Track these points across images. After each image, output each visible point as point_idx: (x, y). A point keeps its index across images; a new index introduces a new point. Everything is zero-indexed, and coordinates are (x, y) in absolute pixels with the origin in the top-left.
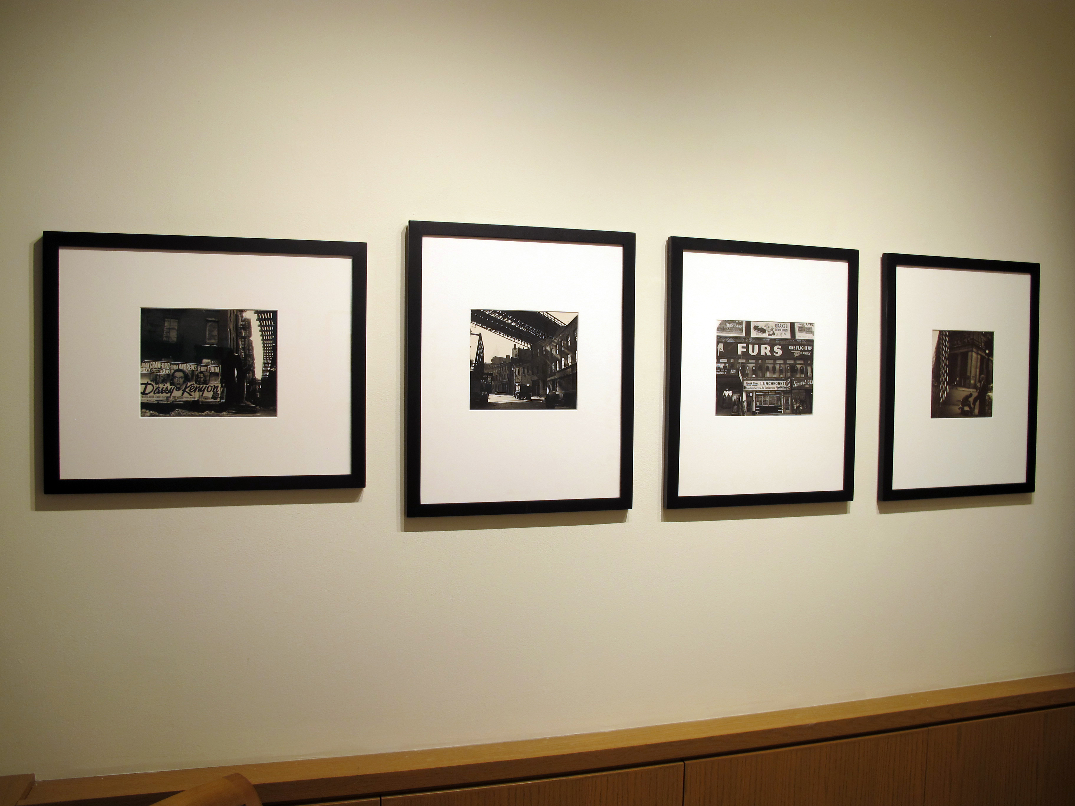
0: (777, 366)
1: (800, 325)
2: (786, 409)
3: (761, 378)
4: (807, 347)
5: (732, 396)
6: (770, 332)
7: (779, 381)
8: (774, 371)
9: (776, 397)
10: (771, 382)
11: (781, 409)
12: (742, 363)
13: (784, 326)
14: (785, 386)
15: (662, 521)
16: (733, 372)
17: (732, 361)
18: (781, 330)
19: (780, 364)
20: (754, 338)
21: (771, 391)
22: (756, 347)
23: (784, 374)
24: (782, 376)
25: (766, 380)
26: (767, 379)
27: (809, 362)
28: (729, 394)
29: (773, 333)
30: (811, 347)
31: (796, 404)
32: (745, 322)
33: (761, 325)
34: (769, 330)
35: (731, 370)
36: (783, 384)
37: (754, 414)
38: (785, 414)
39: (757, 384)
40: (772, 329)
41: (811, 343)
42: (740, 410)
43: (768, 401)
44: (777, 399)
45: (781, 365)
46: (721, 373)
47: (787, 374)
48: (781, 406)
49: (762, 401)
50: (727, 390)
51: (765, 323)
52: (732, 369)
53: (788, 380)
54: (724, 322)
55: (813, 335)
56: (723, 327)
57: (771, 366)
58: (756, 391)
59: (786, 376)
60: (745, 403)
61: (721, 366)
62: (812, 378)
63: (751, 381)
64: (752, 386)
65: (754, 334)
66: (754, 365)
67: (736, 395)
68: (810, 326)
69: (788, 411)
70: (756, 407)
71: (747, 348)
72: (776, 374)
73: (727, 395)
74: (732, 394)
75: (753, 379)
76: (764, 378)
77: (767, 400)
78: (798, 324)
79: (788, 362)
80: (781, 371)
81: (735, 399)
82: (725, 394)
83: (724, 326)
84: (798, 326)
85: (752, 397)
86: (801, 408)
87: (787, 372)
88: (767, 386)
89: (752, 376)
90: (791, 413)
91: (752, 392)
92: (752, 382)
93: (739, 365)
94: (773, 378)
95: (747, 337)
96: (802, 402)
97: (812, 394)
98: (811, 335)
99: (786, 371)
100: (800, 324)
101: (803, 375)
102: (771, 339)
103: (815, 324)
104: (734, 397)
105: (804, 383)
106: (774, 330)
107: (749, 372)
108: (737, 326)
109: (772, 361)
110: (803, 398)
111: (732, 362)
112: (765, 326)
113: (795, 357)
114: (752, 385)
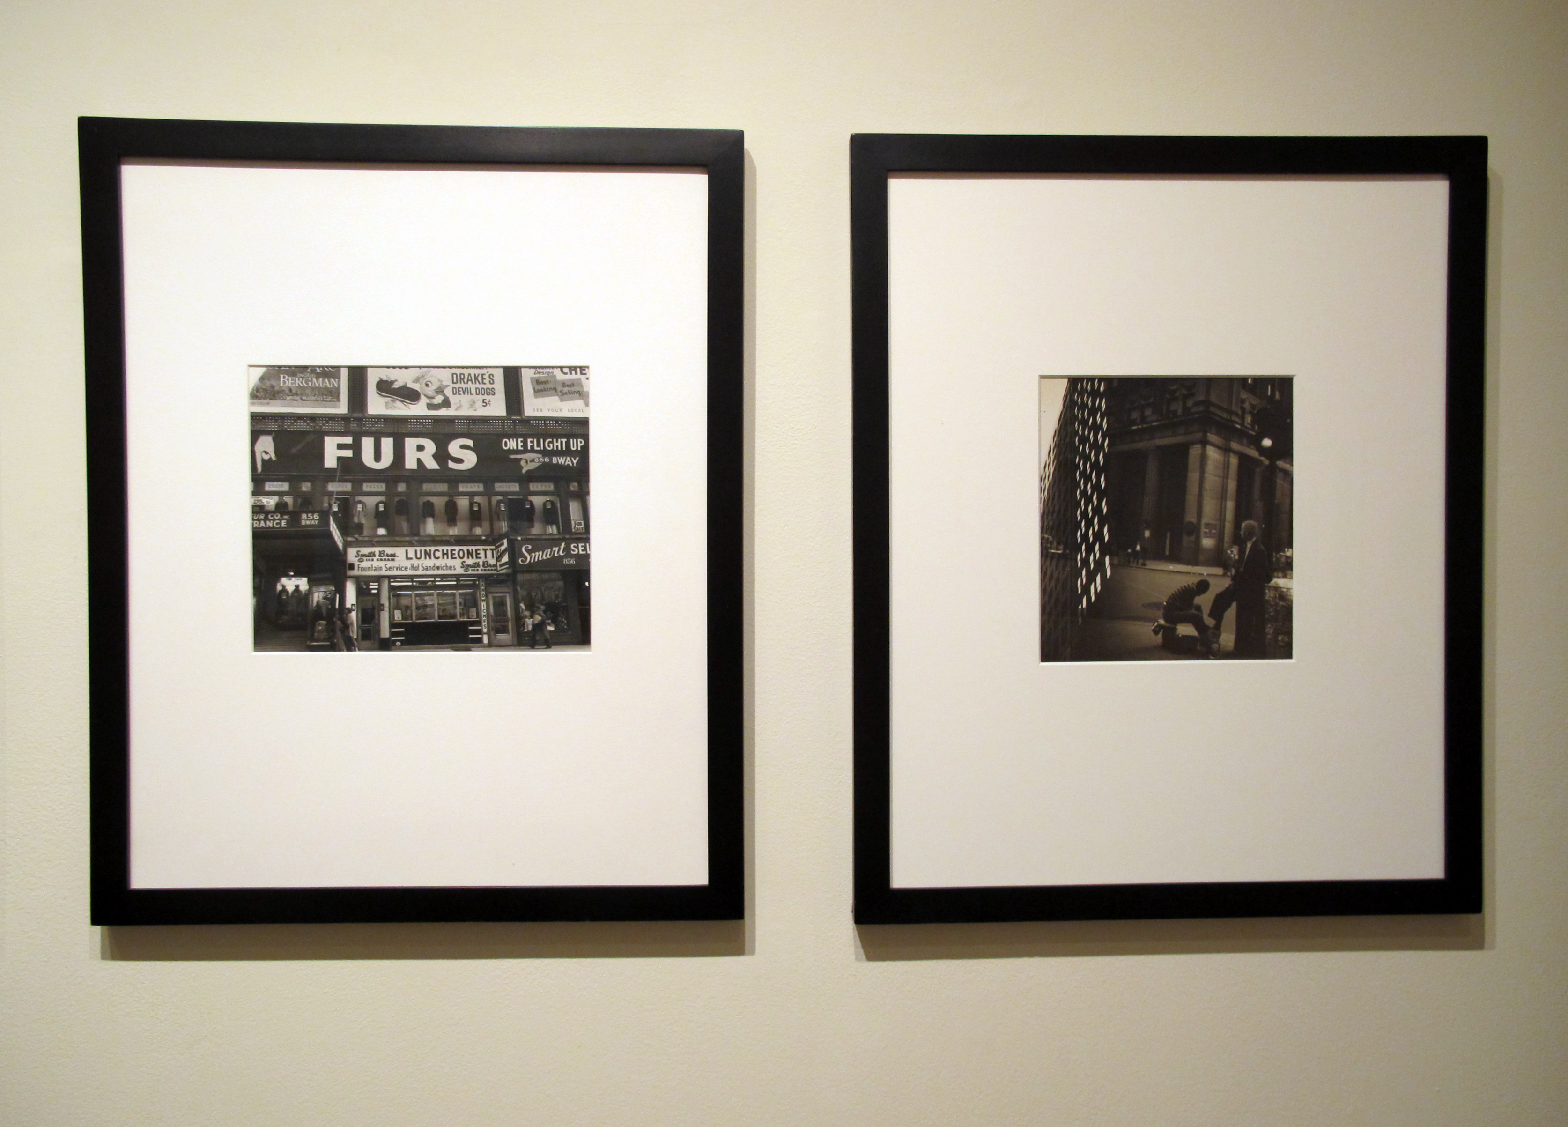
0: (463, 503)
1: (539, 373)
2: (498, 631)
3: (407, 539)
4: (564, 440)
5: (309, 593)
6: (433, 398)
7: (470, 548)
8: (451, 514)
9: (460, 594)
10: (440, 548)
11: (479, 632)
12: (338, 493)
13: (483, 379)
14: (492, 562)
15: (104, 957)
16: (309, 520)
17: (306, 487)
18: (473, 391)
19: (472, 495)
20: (378, 418)
21: (443, 577)
22: (387, 444)
23: (486, 524)
24: (478, 531)
25: (422, 543)
26: (428, 541)
27: (574, 487)
28: (297, 587)
29: (444, 401)
30: (581, 443)
31: (532, 617)
32: (346, 369)
33: (402, 379)
34: (431, 393)
35: (304, 516)
36: (486, 557)
37: (385, 645)
38: (492, 645)
39: (393, 555)
40: (439, 388)
41: (577, 430)
42: (339, 634)
43: (432, 606)
44: (465, 600)
45: (477, 499)
46: (270, 524)
47: (496, 524)
48: (478, 623)
49: (414, 608)
50: (292, 574)
51: (416, 372)
52: (307, 512)
53: (502, 544)
54: (275, 371)
55: (587, 405)
56: (272, 387)
57: (439, 502)
58: (389, 577)
59: (495, 532)
60: (354, 615)
61: (270, 502)
62: (584, 537)
63: (373, 546)
64: (376, 564)
65: (377, 405)
66: (382, 498)
67: (323, 589)
68: (573, 376)
69: (502, 637)
70: (393, 625)
71: (356, 447)
72: (458, 524)
73: (290, 588)
74: (307, 587)
75: (377, 542)
76: (416, 538)
77: (429, 603)
78: (533, 371)
79: (499, 487)
80: (475, 517)
81: (318, 601)
82: (284, 586)
83: (274, 383)
84: (532, 379)
85: (378, 595)
86: (551, 628)
87: (499, 519)
88: (429, 562)
89: (376, 532)
90: (515, 642)
91: (378, 579)
92: (377, 550)
93: (330, 500)
94: (448, 538)
95: (356, 415)
96: (554, 611)
97: (587, 584)
98: (579, 403)
99: (494, 515)
100: (540, 370)
101: (554, 527)
102: (437, 420)
103: (590, 368)
104: (316, 595)
105: (559, 551)
106: (448, 392)
107: (363, 521)
108: (320, 383)
109: (443, 487)
110: (557, 597)
111: (305, 492)
112: (417, 381)
113: (524, 471)
114: (375, 559)
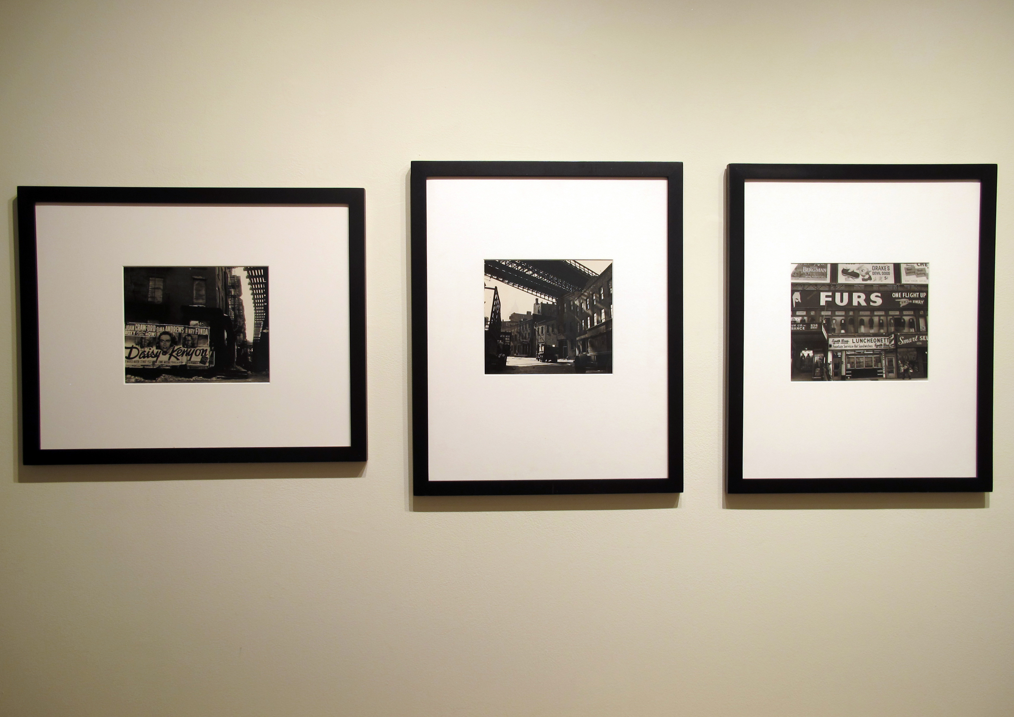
0: (876, 319)
1: (908, 266)
2: (889, 372)
3: (853, 334)
4: (918, 293)
5: (813, 357)
6: (864, 276)
7: (879, 338)
8: (871, 324)
9: (874, 357)
10: (866, 338)
11: (882, 373)
12: (826, 316)
13: (885, 268)
14: (888, 344)
15: (723, 508)
16: (814, 327)
17: (813, 313)
18: (881, 273)
19: (879, 316)
20: (842, 285)
21: (867, 350)
22: (846, 295)
23: (885, 328)
24: (882, 331)
25: (859, 336)
26: (861, 335)
27: (922, 313)
28: (808, 354)
29: (869, 277)
30: (925, 294)
31: (903, 366)
32: (830, 265)
33: (852, 268)
34: (864, 274)
35: (812, 325)
36: (885, 342)
37: (844, 378)
38: (887, 378)
39: (847, 341)
40: (867, 272)
41: (923, 289)
42: (825, 374)
43: (863, 362)
44: (876, 360)
45: (882, 318)
46: (798, 328)
47: (889, 328)
48: (882, 369)
49: (855, 363)
50: (806, 349)
51: (858, 266)
52: (813, 324)
53: (892, 336)
54: (801, 266)
55: (928, 278)
56: (800, 272)
57: (866, 319)
58: (846, 350)
59: (889, 331)
60: (831, 366)
61: (798, 319)
62: (926, 333)
63: (839, 337)
64: (840, 345)
65: (842, 279)
66: (843, 318)
67: (819, 355)
68: (922, 267)
69: (891, 375)
70: (847, 370)
71: (833, 297)
72: (874, 328)
73: (806, 355)
74: (812, 355)
75: (841, 336)
76: (857, 334)
77: (861, 361)
78: (905, 265)
79: (891, 313)
80: (881, 325)
81: (817, 360)
82: (803, 354)
83: (801, 270)
84: (905, 268)
85: (841, 358)
86: (911, 371)
87: (890, 326)
88: (862, 344)
89: (841, 332)
90: (896, 377)
91: (841, 351)
92: (841, 339)
93: (822, 318)
94: (870, 334)
95: (833, 283)
96: (912, 364)
97: (926, 353)
98: (924, 278)
99: (889, 324)
100: (909, 265)
101: (913, 329)
102: (866, 285)
103: (930, 264)
104: (816, 358)
105: (915, 339)
106: (871, 274)
107: (835, 327)
108: (819, 270)
109: (868, 313)
110: (914, 358)
111: (812, 315)
112: (858, 269)
113: (901, 306)
114: (840, 343)
